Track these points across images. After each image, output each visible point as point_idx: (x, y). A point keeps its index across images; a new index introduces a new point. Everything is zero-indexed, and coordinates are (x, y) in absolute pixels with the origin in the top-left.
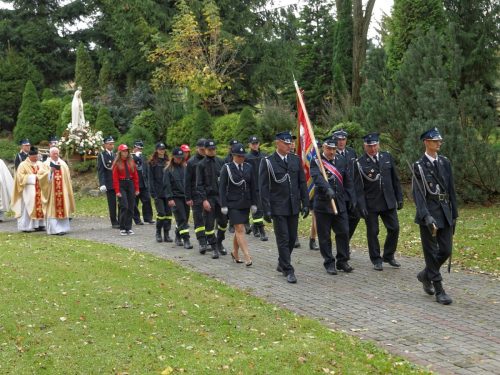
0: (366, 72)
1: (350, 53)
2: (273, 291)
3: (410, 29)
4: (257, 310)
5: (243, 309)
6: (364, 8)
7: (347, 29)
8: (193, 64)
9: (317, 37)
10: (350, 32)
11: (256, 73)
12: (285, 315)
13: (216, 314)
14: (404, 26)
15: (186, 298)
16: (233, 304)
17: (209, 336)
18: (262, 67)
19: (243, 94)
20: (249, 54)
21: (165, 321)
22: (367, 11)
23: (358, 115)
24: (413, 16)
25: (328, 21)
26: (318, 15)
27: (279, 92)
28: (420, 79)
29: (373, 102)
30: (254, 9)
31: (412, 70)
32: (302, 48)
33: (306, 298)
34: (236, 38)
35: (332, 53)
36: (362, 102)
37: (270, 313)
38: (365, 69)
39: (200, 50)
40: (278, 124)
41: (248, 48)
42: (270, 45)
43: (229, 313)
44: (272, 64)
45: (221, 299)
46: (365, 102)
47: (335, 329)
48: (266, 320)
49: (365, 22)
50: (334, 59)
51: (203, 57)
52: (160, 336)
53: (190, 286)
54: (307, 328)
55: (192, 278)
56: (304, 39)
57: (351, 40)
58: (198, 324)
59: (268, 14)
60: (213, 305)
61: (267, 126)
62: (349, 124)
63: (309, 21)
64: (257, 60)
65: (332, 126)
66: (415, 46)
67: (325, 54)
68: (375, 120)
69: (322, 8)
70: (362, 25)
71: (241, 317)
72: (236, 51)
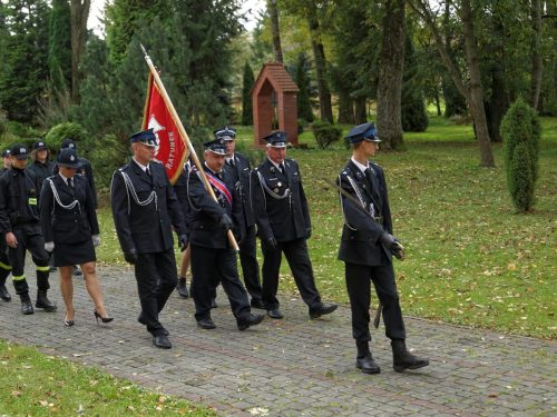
0: (85, 67)
1: (69, 45)
3: (133, 19)
7: (63, 18)
9: (29, 25)
10: (68, 21)
14: (126, 15)
23: (79, 114)
24: (135, 5)
25: (41, 9)
26: (30, 1)
29: (95, 100)
31: (137, 65)
32: (12, 38)
33: (22, 324)
35: (47, 44)
36: (83, 101)
38: (85, 63)
46: (86, 99)
47: (55, 355)
49: (84, 11)
50: (51, 50)
54: (22, 357)
56: (14, 28)
57: (69, 30)
62: (69, 125)
63: (19, 7)
65: (50, 128)
66: (139, 38)
67: (40, 44)
68: (97, 120)
70: (81, 13)
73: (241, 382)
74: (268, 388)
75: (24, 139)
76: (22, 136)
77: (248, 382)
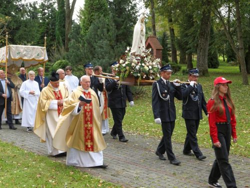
0: (71, 36)
1: (64, 27)
2: (24, 143)
3: (92, 16)
4: (16, 153)
5: (9, 152)
6: (71, 5)
7: (62, 15)
9: (48, 18)
10: (64, 16)
11: (17, 35)
12: (31, 155)
14: (89, 14)
16: (4, 150)
18: (20, 32)
20: (13, 26)
23: (68, 56)
24: (93, 10)
25: (53, 10)
26: (48, 7)
28: (96, 40)
29: (75, 50)
30: (16, 3)
31: (93, 36)
32: (40, 23)
33: (41, 146)
34: (7, 17)
35: (55, 26)
36: (69, 51)
37: (23, 154)
38: (71, 34)
41: (13, 22)
42: (24, 21)
43: (2, 154)
44: (25, 31)
46: (71, 50)
47: (55, 160)
48: (21, 157)
49: (71, 11)
50: (57, 29)
54: (41, 161)
56: (41, 19)
57: (64, 20)
59: (23, 5)
62: (63, 61)
63: (44, 10)
64: (18, 29)
65: (55, 62)
66: (94, 24)
67: (52, 26)
68: (75, 59)
69: (50, 4)
71: (9, 157)
72: (7, 24)
77: (139, 175)
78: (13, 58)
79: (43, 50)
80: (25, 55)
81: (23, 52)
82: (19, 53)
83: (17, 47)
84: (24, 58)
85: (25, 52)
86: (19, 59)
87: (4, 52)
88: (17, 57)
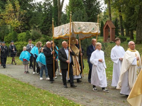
0: (62, 21)
1: (57, 16)
3: (74, 9)
4: (31, 89)
5: (27, 88)
6: (61, 3)
7: (56, 9)
8: (12, 18)
9: (48, 11)
10: (57, 10)
11: (30, 21)
12: (39, 90)
13: (19, 90)
14: (72, 8)
15: (10, 86)
16: (24, 87)
17: (17, 96)
18: (32, 19)
19: (26, 27)
20: (28, 16)
21: (4, 92)
22: (62, 4)
24: (74, 5)
25: (51, 6)
26: (48, 5)
27: (37, 26)
30: (30, 3)
32: (44, 14)
34: (24, 11)
35: (52, 15)
38: (61, 20)
39: (14, 14)
40: (37, 35)
41: (28, 14)
42: (34, 13)
43: (23, 89)
44: (35, 18)
45: (21, 86)
48: (33, 91)
49: (61, 7)
50: (53, 17)
51: (15, 16)
52: (2, 97)
53: (11, 82)
54: (45, 93)
55: (12, 80)
56: (44, 11)
57: (57, 12)
58: (14, 93)
59: (34, 4)
60: (18, 87)
61: (33, 36)
63: (45, 6)
64: (31, 17)
66: (75, 14)
67: (50, 16)
69: (49, 3)
70: (60, 7)
71: (26, 91)
72: (24, 15)
73: (101, 102)
74: (108, 104)
75: (46, 39)
76: (45, 38)
77: (102, 102)
78: (75, 32)
79: (97, 25)
80: (84, 30)
81: (83, 27)
82: (80, 28)
83: (78, 23)
84: (83, 32)
85: (84, 28)
86: (80, 32)
87: (68, 27)
88: (78, 31)
